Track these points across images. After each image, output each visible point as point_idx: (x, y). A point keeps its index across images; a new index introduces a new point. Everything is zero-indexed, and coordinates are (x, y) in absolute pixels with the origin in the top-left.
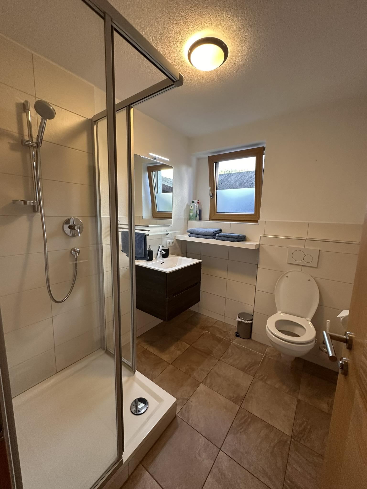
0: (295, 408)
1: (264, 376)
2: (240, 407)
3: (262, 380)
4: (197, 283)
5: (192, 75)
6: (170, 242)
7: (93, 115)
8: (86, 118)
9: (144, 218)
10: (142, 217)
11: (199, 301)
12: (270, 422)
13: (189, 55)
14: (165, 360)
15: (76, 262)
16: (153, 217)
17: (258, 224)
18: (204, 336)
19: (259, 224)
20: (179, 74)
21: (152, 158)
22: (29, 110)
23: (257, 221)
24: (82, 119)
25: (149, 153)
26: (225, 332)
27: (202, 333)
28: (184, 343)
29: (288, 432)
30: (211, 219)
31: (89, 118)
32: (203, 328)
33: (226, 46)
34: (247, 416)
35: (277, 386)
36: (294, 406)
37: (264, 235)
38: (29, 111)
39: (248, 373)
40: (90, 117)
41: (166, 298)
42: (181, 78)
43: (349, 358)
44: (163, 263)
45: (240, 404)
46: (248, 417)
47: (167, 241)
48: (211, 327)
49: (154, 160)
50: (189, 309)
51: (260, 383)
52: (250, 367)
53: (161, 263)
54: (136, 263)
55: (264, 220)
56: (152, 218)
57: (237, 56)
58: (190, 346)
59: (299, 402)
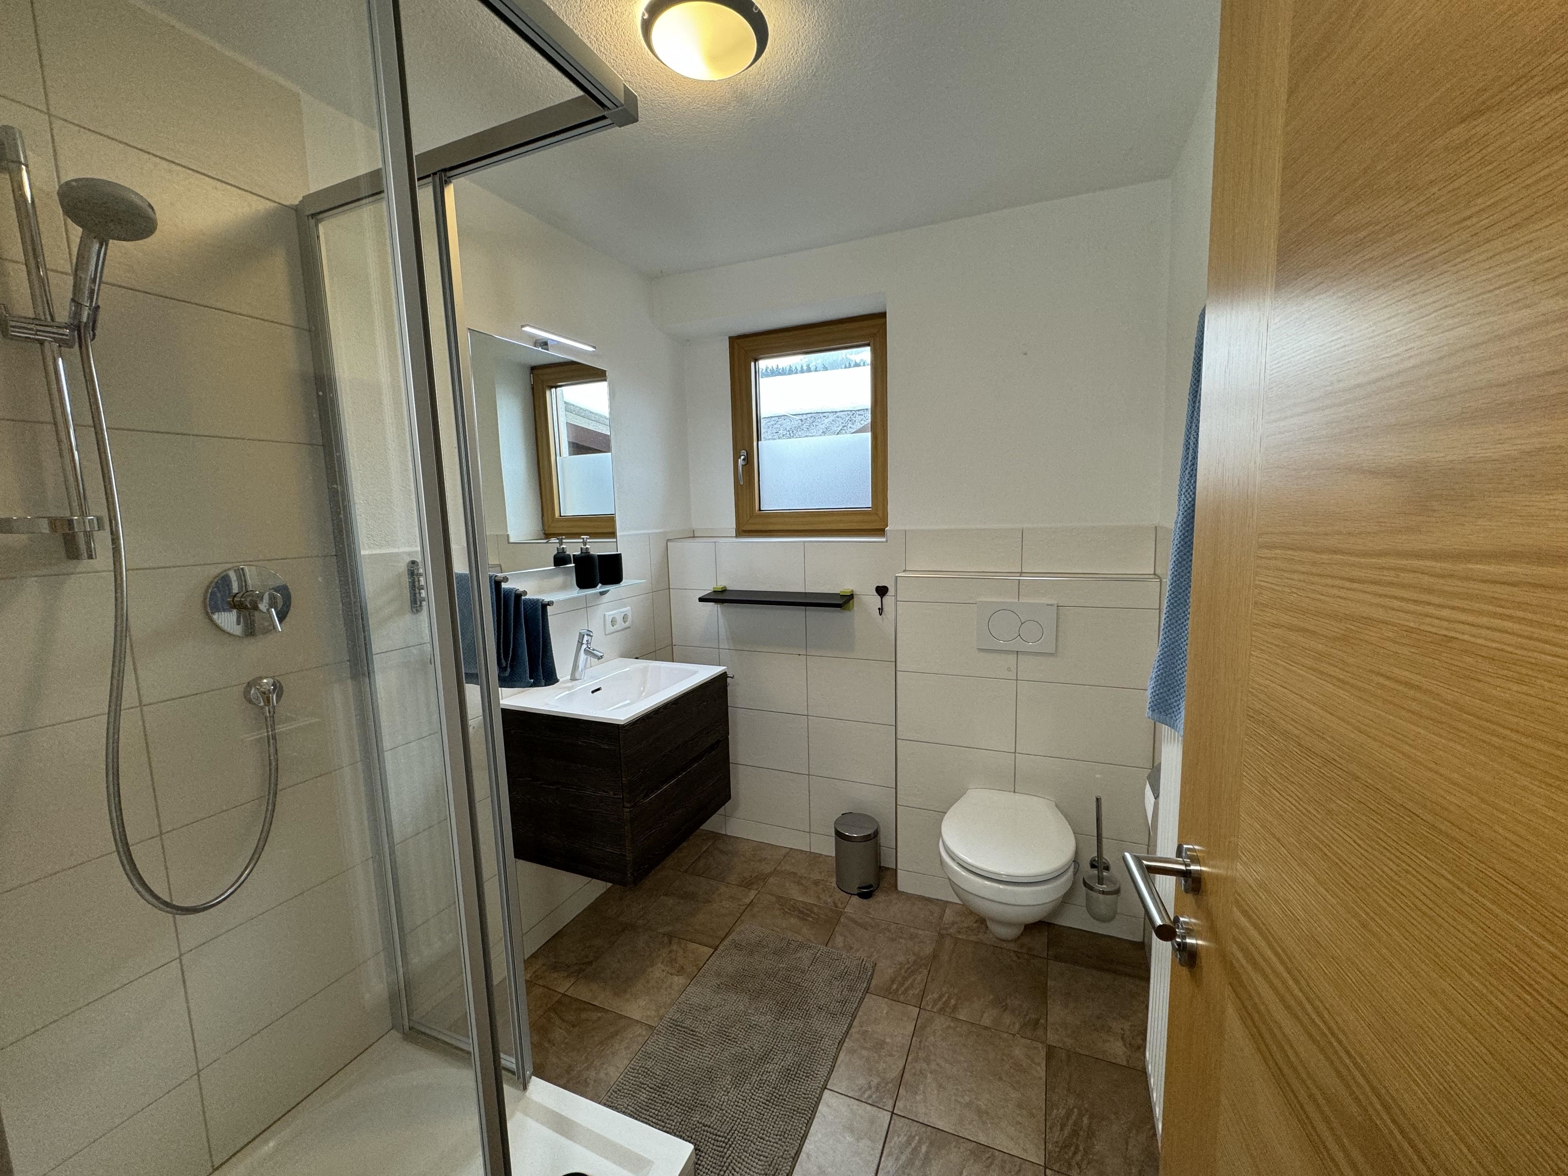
0: (1043, 1074)
1: (949, 998)
2: (893, 1113)
3: (942, 1011)
4: (718, 742)
5: (655, 86)
6: (616, 616)
7: (305, 194)
8: (275, 202)
9: (511, 540)
10: (508, 536)
11: (730, 798)
12: (983, 1140)
13: (647, 27)
14: (637, 1017)
15: (270, 733)
16: (545, 534)
17: (884, 540)
18: (756, 910)
19: (887, 541)
20: (623, 86)
21: (531, 343)
22: (22, 160)
23: (880, 531)
24: (261, 206)
25: (522, 326)
26: (816, 883)
27: (748, 901)
28: (692, 946)
29: (1036, 1156)
30: (742, 531)
31: (287, 203)
32: (747, 884)
33: (760, 12)
34: (917, 1138)
35: (986, 1021)
36: (1038, 1068)
37: (905, 571)
38: (24, 167)
39: (902, 998)
40: (294, 200)
41: (624, 807)
42: (631, 98)
43: (1196, 918)
44: (598, 689)
45: (890, 1103)
46: (919, 1142)
47: (605, 615)
48: (770, 875)
49: (540, 349)
50: (701, 828)
51: (940, 1023)
52: (905, 979)
53: (593, 692)
54: (501, 702)
55: (901, 528)
56: (543, 536)
57: (793, 46)
58: (712, 950)
59: (1051, 1052)
